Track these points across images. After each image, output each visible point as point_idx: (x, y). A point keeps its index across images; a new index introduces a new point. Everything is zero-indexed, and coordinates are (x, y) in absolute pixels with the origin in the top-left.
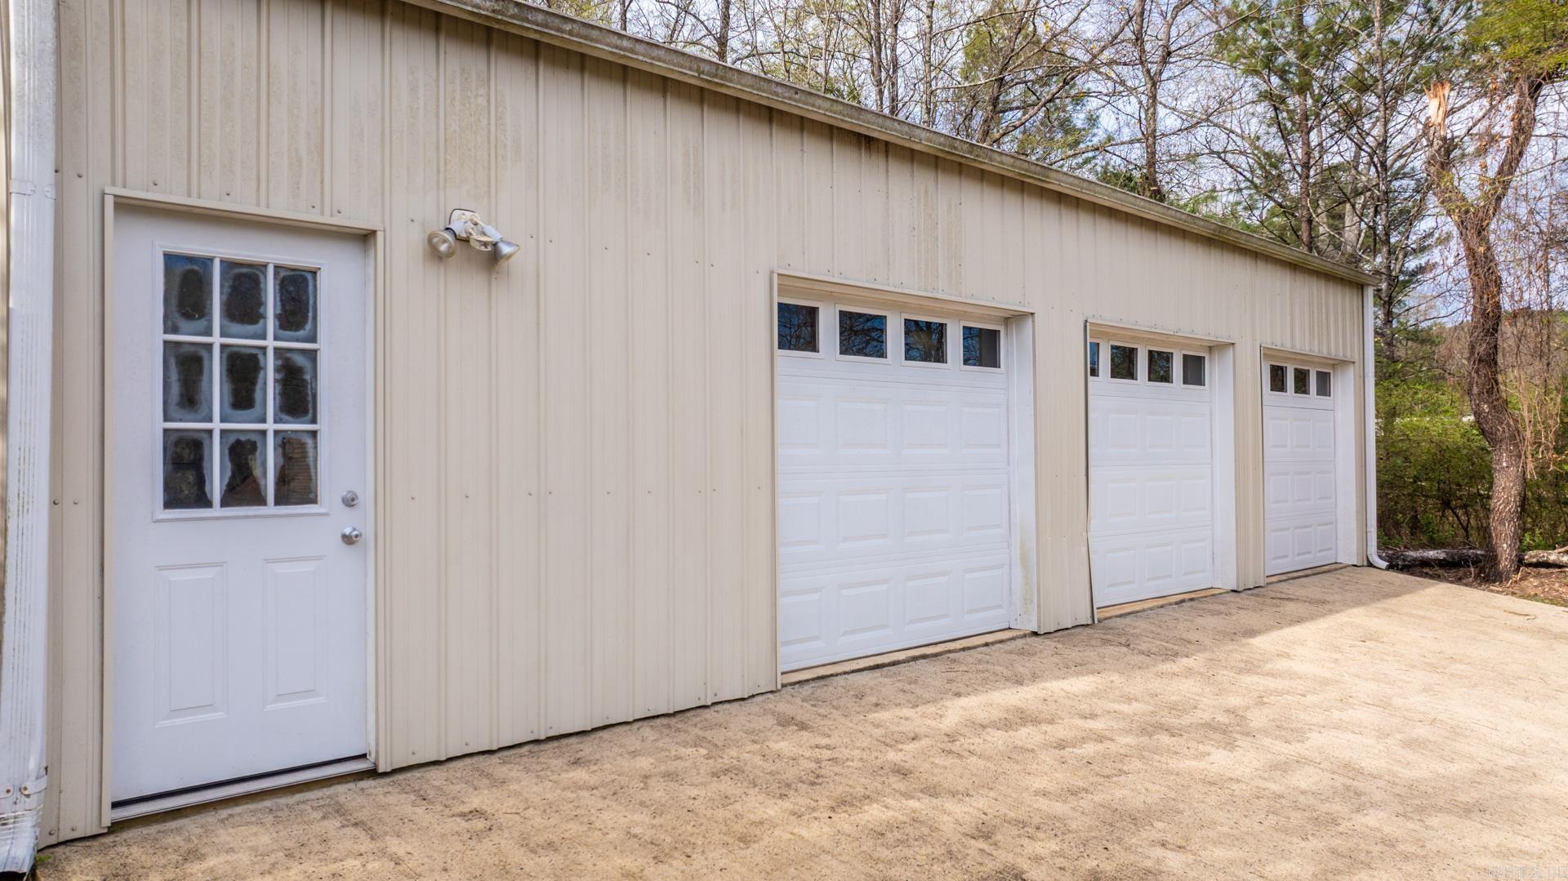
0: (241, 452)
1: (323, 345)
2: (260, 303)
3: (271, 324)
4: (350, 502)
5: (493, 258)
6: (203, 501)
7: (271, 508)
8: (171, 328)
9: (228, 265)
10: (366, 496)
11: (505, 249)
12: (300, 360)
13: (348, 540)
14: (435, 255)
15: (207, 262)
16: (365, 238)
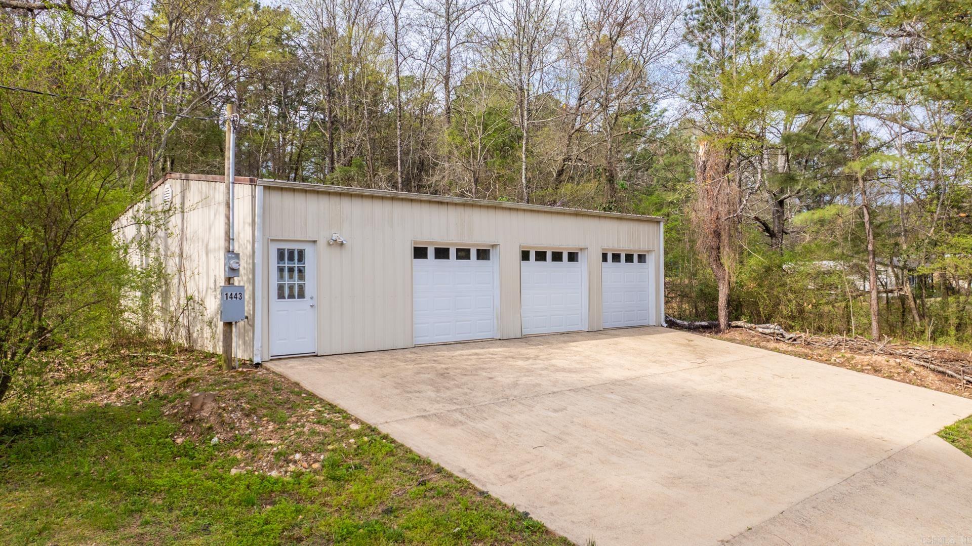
0: (291, 288)
1: (306, 265)
2: (294, 257)
3: (296, 261)
4: (312, 298)
5: (342, 244)
6: (284, 298)
7: (296, 299)
8: (278, 263)
9: (288, 250)
10: (315, 297)
11: (344, 242)
12: (302, 268)
13: (312, 306)
14: (329, 244)
15: (284, 250)
16: (315, 242)
